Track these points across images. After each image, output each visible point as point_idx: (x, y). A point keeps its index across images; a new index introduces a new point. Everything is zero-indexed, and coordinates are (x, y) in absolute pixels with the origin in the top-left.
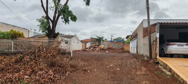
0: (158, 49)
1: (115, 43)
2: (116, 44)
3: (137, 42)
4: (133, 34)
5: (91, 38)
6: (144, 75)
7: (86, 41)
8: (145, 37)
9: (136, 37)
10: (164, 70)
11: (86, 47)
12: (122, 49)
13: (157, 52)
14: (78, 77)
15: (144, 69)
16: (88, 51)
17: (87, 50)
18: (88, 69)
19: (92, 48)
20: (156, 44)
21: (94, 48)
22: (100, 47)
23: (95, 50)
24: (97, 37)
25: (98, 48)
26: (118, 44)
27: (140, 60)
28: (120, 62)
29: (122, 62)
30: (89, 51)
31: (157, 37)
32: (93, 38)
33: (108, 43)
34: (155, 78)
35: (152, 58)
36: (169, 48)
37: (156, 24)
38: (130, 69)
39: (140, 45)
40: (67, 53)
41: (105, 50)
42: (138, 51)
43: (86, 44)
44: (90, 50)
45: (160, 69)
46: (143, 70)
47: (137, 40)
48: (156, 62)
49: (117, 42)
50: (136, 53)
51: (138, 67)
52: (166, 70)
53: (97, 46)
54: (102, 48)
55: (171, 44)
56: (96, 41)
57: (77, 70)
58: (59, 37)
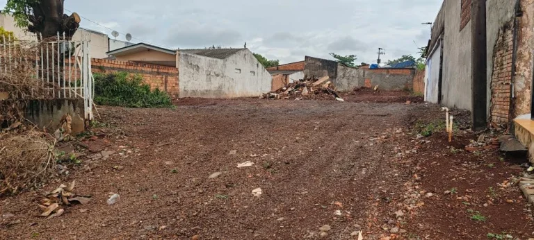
0: (526, 71)
1: (384, 72)
2: (387, 76)
3: (442, 57)
5: (306, 57)
7: (291, 69)
9: (440, 37)
12: (406, 89)
15: (415, 197)
21: (298, 87)
22: (317, 86)
23: (299, 94)
24: (335, 56)
25: (308, 88)
26: (394, 75)
27: (419, 136)
32: (312, 58)
39: (450, 64)
40: (69, 101)
41: (333, 92)
42: (444, 92)
43: (287, 75)
47: (442, 47)
48: (509, 147)
50: (436, 101)
54: (326, 86)
58: (178, 52)
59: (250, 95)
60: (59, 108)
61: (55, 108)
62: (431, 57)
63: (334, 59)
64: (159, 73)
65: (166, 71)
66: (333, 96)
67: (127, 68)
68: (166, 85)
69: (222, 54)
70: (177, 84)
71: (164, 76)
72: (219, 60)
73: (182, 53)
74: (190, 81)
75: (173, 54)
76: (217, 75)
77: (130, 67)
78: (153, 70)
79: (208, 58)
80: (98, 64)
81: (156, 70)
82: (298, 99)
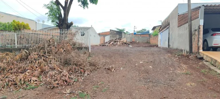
0: (201, 41)
2: (140, 37)
3: (169, 33)
4: (162, 23)
5: (110, 30)
6: (187, 74)
7: (105, 34)
8: (180, 26)
9: (168, 27)
10: (212, 68)
11: (104, 41)
13: (200, 45)
14: (100, 77)
15: (185, 66)
16: (108, 45)
17: (106, 45)
18: (112, 67)
19: (112, 43)
20: (199, 34)
21: (115, 42)
22: (122, 41)
25: (120, 42)
26: (143, 37)
27: (176, 55)
28: (151, 58)
29: (153, 57)
31: (200, 25)
32: (113, 30)
33: (131, 36)
34: (203, 78)
35: (192, 52)
36: (215, 39)
37: (200, 7)
38: (166, 67)
39: (173, 36)
40: (84, 48)
41: (128, 44)
42: (170, 44)
43: (104, 37)
44: (111, 45)
45: (207, 66)
46: (183, 68)
47: (169, 30)
48: (199, 57)
49: (142, 34)
50: (167, 47)
51: (176, 64)
52: (215, 68)
53: (118, 39)
54: (125, 41)
55: (218, 34)
56: (117, 34)
57: (98, 68)
59: (94, 45)
60: (81, 49)
61: (80, 49)
62: (162, 32)
63: (118, 30)
66: (128, 45)
82: (116, 46)
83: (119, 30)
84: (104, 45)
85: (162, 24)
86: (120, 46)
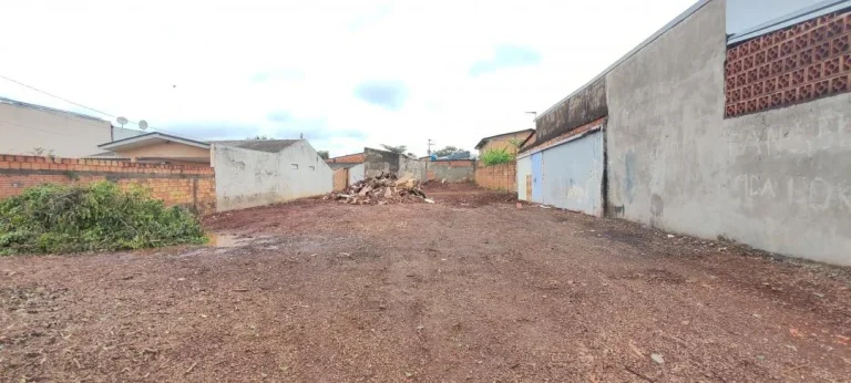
1: (446, 164)
2: (450, 168)
3: (605, 154)
5: (366, 149)
7: (349, 161)
9: (592, 127)
11: (347, 181)
12: (468, 181)
16: (352, 200)
17: (345, 198)
19: (365, 190)
21: (376, 186)
22: (401, 185)
23: (381, 197)
25: (392, 187)
30: (355, 201)
32: (372, 150)
33: (424, 166)
41: (420, 193)
42: (617, 202)
43: (347, 169)
44: (361, 198)
49: (453, 160)
53: (387, 177)
54: (410, 184)
56: (384, 160)
58: (212, 145)
59: (309, 195)
62: (542, 151)
64: (183, 176)
65: (195, 172)
66: (421, 197)
67: (125, 171)
68: (195, 193)
69: (274, 147)
70: (213, 190)
71: (192, 180)
72: (271, 154)
73: (219, 147)
74: (232, 185)
75: (205, 147)
76: (270, 174)
77: (130, 170)
78: (174, 172)
79: (257, 152)
80: (63, 168)
81: (178, 172)
82: (381, 203)
83: (391, 149)
84: (340, 198)
85: (538, 126)
86: (392, 201)
